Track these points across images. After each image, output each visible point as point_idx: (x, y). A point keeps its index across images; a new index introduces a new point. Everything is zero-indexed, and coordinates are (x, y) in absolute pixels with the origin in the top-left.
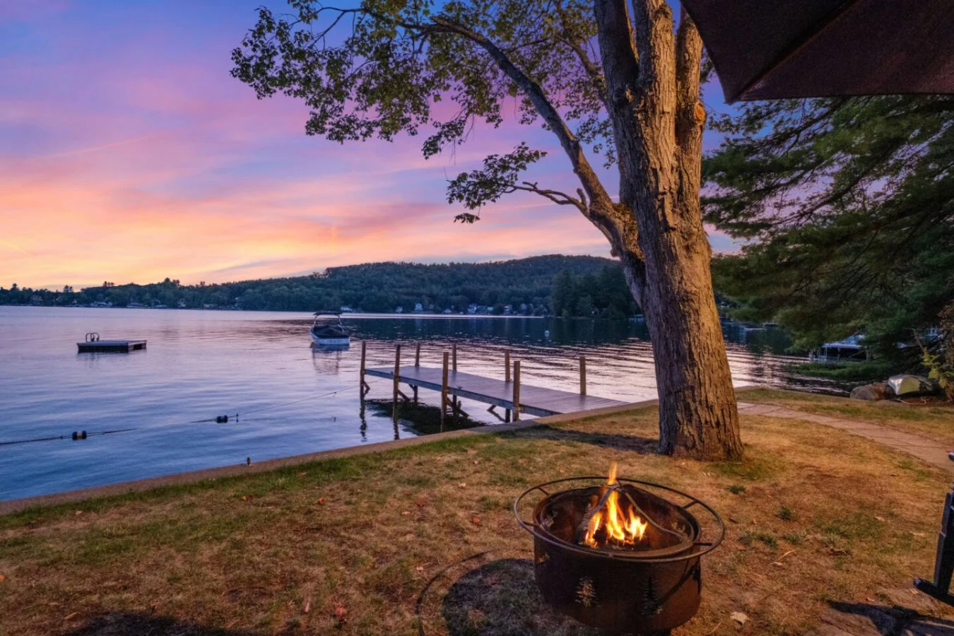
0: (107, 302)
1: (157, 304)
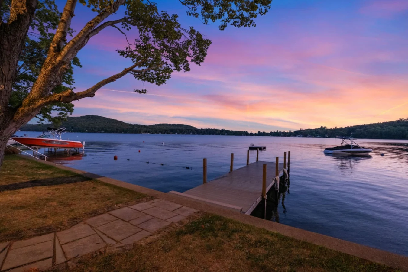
0: (301, 135)
1: (317, 136)
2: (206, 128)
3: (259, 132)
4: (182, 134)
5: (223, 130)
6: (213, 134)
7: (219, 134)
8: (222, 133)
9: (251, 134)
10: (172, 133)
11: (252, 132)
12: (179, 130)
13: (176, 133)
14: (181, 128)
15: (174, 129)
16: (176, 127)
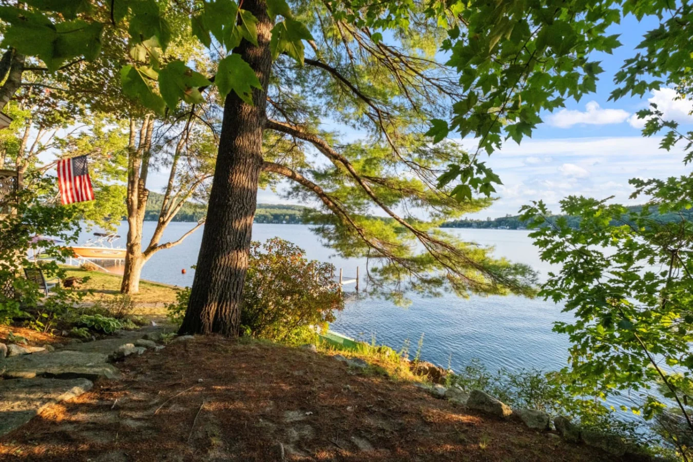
4: (295, 223)
10: (277, 221)
13: (284, 222)
14: (293, 212)
15: (281, 215)
16: (284, 211)
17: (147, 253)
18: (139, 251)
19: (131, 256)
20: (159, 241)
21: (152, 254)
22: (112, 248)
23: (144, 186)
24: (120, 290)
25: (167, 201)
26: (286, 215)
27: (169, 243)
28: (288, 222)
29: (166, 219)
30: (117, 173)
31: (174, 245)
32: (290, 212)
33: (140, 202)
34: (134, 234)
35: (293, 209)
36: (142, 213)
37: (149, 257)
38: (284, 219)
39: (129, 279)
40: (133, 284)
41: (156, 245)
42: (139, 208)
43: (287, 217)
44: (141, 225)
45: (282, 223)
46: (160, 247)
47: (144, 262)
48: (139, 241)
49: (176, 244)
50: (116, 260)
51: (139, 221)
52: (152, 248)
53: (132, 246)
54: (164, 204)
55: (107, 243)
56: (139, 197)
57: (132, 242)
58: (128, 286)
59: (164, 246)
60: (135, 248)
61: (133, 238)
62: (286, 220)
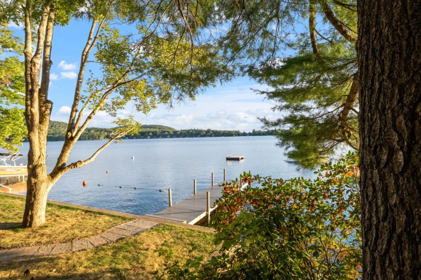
2: (187, 129)
3: (254, 130)
4: (156, 138)
5: (208, 131)
6: (196, 136)
7: (204, 136)
8: (208, 134)
9: (244, 134)
10: (143, 137)
11: (245, 132)
12: (153, 132)
13: (149, 137)
14: (155, 130)
15: (146, 132)
16: (148, 130)
17: (53, 175)
18: (43, 174)
19: (33, 180)
20: (67, 160)
21: (60, 176)
22: (15, 166)
23: (46, 97)
24: (21, 220)
25: (74, 113)
26: (149, 132)
27: (80, 162)
28: (152, 137)
29: (74, 135)
30: (16, 98)
31: (86, 163)
32: (152, 130)
33: (42, 116)
34: (37, 153)
35: (154, 128)
36: (46, 128)
37: (56, 180)
38: (149, 135)
39: (32, 209)
40: (38, 214)
41: (64, 164)
42: (41, 122)
43: (151, 134)
44: (44, 142)
45: (147, 138)
46: (69, 166)
47: (51, 185)
48: (43, 161)
49: (89, 161)
50: (19, 176)
51: (42, 138)
52: (59, 169)
53: (35, 167)
54: (71, 117)
55: (10, 162)
56: (40, 110)
57: (35, 163)
58: (32, 217)
59: (75, 165)
60: (39, 170)
61: (36, 158)
62: (150, 136)
